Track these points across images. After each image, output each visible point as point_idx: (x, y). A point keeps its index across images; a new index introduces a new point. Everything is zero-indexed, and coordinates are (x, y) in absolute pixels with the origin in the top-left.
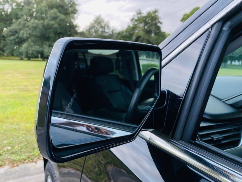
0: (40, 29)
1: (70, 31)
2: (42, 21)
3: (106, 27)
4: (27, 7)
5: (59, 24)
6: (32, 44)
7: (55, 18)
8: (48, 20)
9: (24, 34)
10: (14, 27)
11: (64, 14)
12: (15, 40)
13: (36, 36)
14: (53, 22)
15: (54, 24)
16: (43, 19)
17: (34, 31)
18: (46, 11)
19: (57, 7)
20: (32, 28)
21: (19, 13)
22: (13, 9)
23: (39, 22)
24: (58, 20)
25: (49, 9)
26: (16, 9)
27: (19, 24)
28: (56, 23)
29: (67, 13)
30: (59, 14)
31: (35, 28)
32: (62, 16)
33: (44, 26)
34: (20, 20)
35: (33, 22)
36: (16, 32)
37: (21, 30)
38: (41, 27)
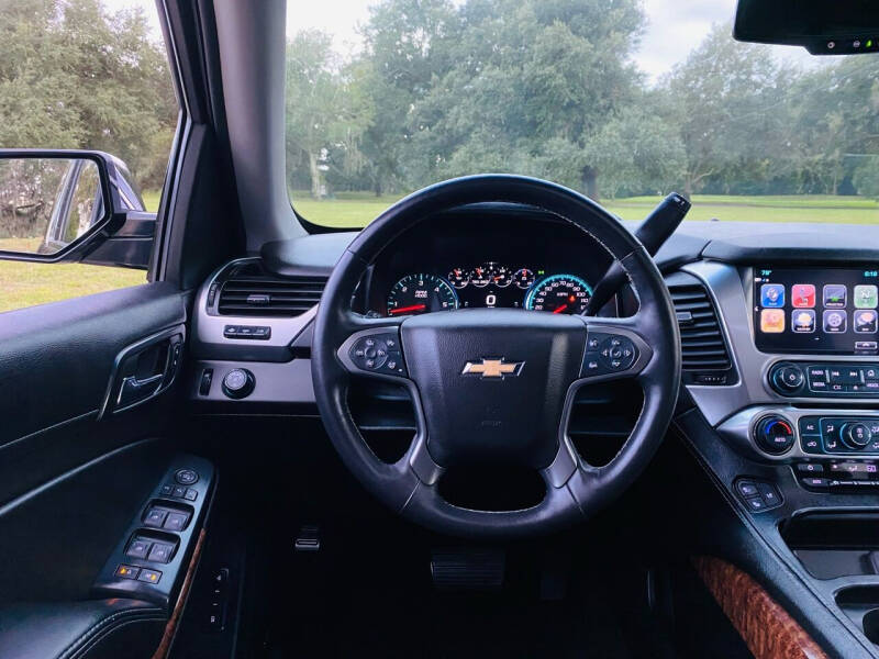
0: (507, 95)
1: (604, 96)
2: (515, 71)
4: (472, 30)
5: (570, 76)
6: (480, 148)
7: (557, 55)
8: (532, 64)
9: (458, 118)
10: (433, 97)
11: (588, 36)
12: (433, 138)
13: (495, 123)
14: (550, 69)
15: (551, 76)
16: (518, 62)
17: (489, 106)
18: (530, 31)
19: (566, 19)
20: (483, 98)
21: (452, 52)
22: (435, 39)
23: (504, 75)
24: (563, 63)
25: (542, 25)
26: (446, 38)
27: (449, 86)
28: (558, 71)
29: (595, 35)
30: (570, 38)
31: (492, 95)
32: (581, 45)
33: (519, 87)
34: (451, 73)
35: (486, 76)
36: (438, 114)
37: (451, 105)
38: (511, 90)
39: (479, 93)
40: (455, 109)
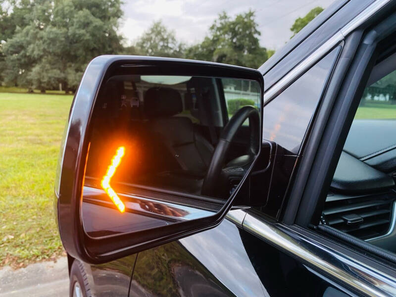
0: (62, 41)
1: (110, 46)
2: (64, 30)
3: (170, 40)
4: (39, 7)
5: (93, 35)
6: (48, 66)
7: (86, 25)
8: (74, 28)
9: (34, 50)
10: (18, 38)
11: (100, 18)
12: (18, 60)
13: (55, 54)
14: (82, 31)
15: (84, 35)
16: (66, 25)
17: (51, 46)
18: (71, 12)
19: (89, 7)
20: (48, 41)
21: (27, 16)
22: (16, 9)
23: (59, 31)
24: (90, 28)
25: (77, 9)
26: (21, 9)
27: (27, 34)
28: (87, 32)
29: (105, 17)
30: (92, 18)
31: (53, 41)
32: (98, 22)
33: (67, 38)
34: (28, 27)
35: (49, 31)
36: (21, 47)
37: (29, 43)
38: (63, 39)
39: (45, 38)
40: (32, 46)
